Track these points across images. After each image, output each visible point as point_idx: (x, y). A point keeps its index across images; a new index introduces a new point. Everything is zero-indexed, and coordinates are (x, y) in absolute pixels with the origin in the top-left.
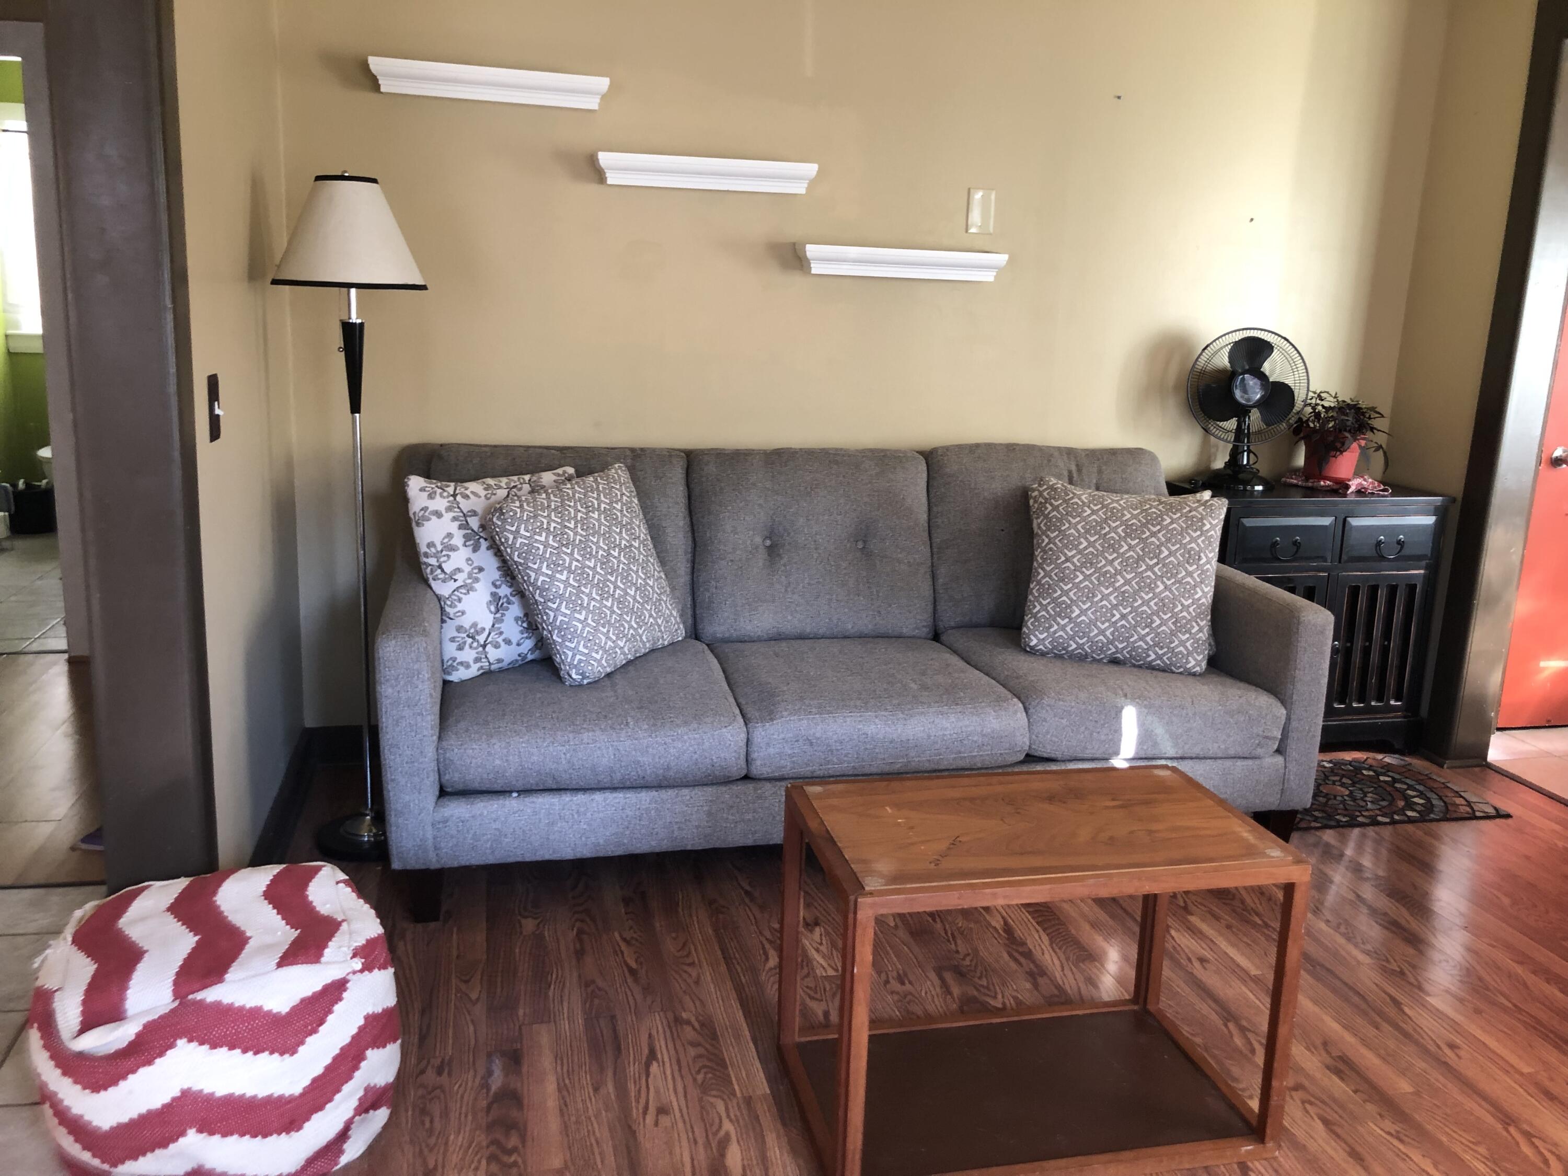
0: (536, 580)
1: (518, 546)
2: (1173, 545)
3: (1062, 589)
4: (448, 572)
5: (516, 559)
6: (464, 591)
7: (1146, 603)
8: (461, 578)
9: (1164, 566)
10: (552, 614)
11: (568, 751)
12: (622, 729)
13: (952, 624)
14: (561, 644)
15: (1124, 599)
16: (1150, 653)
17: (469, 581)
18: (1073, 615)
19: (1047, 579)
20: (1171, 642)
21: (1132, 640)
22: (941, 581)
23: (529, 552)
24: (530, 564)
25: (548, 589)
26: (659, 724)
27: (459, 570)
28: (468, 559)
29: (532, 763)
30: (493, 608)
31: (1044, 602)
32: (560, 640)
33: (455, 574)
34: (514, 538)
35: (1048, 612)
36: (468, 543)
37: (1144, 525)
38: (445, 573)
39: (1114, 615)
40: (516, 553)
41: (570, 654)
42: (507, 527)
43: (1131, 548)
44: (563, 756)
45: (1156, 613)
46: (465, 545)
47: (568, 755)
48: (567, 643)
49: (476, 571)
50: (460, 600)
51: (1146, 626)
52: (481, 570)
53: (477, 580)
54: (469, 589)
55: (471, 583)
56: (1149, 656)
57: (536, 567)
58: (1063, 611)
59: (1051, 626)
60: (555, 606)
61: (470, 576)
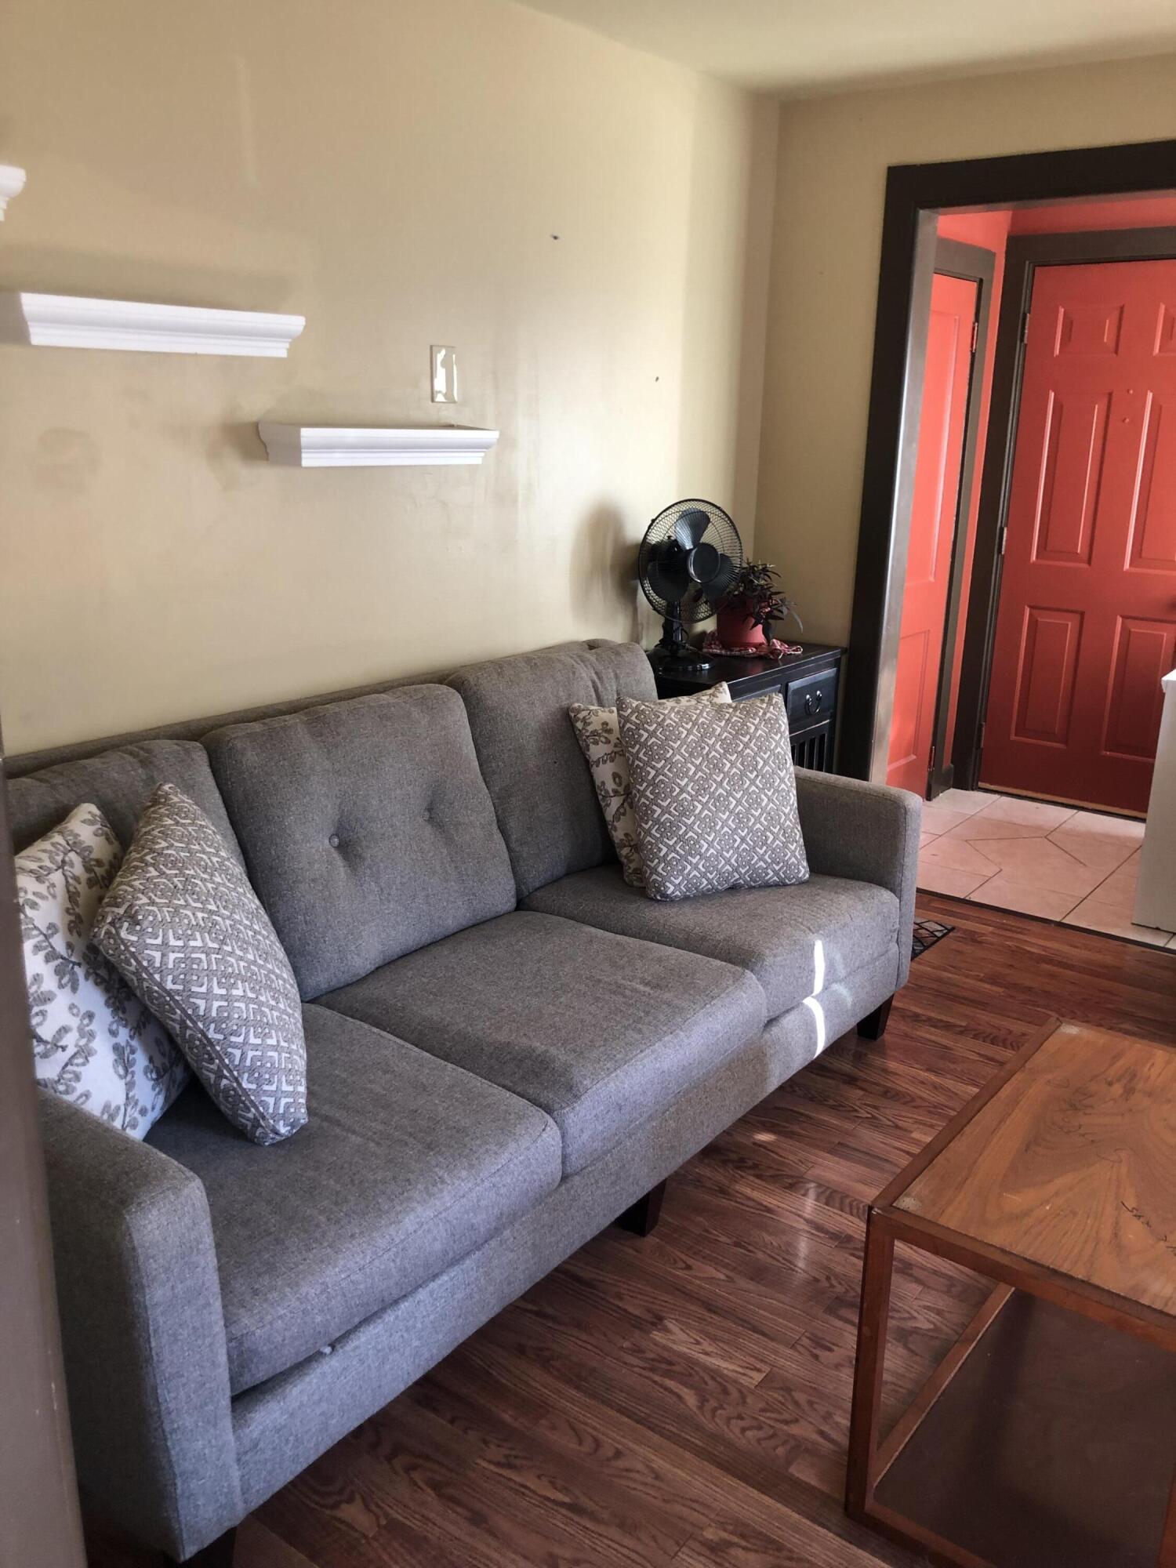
0: (208, 1009)
1: (171, 966)
2: (765, 753)
3: (685, 825)
4: (49, 1040)
5: (169, 986)
6: (80, 1060)
7: (758, 820)
8: (71, 1040)
9: (762, 777)
10: (237, 1053)
11: (396, 1255)
12: (441, 1191)
13: (537, 885)
14: (256, 1092)
15: (740, 820)
16: (769, 871)
17: (83, 1042)
18: (703, 851)
19: (667, 816)
20: (785, 856)
21: (753, 862)
22: (513, 837)
23: (188, 972)
24: (194, 989)
25: (228, 1017)
26: (475, 1162)
27: (64, 1030)
28: (72, 1007)
29: (359, 1297)
30: (121, 1071)
31: (671, 843)
32: (254, 1086)
33: (61, 1038)
34: (163, 955)
35: (677, 853)
36: (64, 981)
37: (735, 737)
38: (46, 1042)
39: (735, 841)
40: (170, 978)
41: (271, 1101)
42: (149, 941)
43: (733, 764)
44: (392, 1264)
45: (767, 829)
46: (61, 986)
47: (398, 1260)
48: (266, 1088)
49: (86, 1021)
50: (77, 1077)
51: (763, 845)
52: (90, 1016)
53: (91, 1035)
54: (85, 1053)
55: (87, 1044)
56: (767, 874)
57: (203, 989)
58: (692, 848)
59: (684, 868)
60: (240, 1039)
61: (80, 1030)
